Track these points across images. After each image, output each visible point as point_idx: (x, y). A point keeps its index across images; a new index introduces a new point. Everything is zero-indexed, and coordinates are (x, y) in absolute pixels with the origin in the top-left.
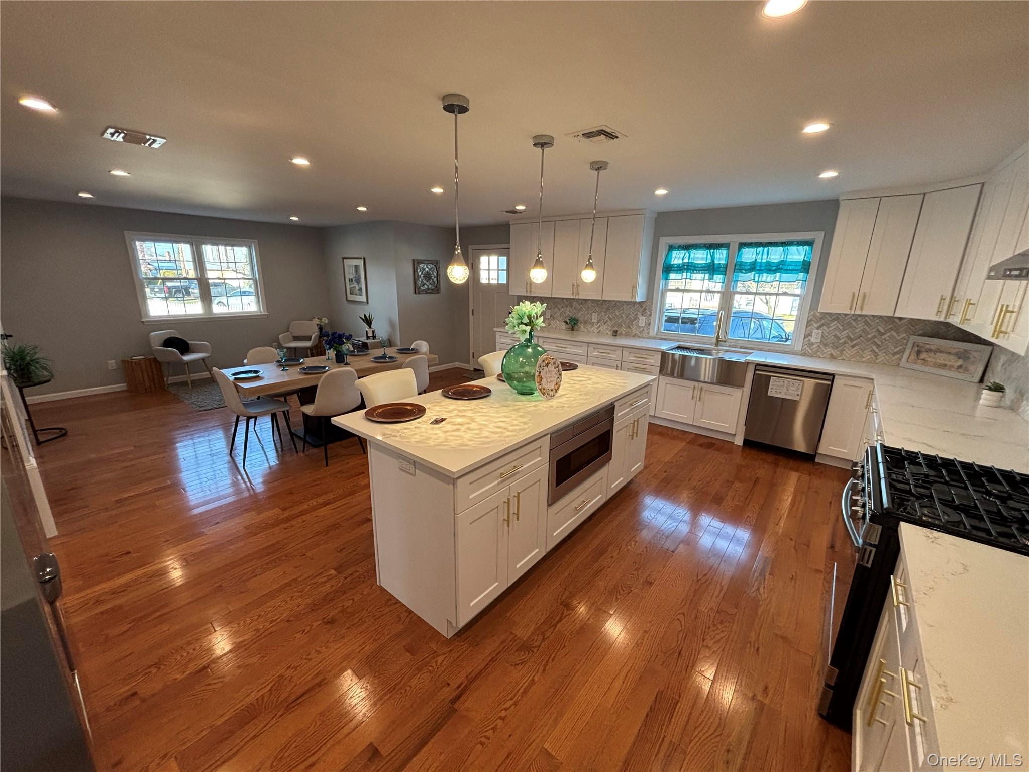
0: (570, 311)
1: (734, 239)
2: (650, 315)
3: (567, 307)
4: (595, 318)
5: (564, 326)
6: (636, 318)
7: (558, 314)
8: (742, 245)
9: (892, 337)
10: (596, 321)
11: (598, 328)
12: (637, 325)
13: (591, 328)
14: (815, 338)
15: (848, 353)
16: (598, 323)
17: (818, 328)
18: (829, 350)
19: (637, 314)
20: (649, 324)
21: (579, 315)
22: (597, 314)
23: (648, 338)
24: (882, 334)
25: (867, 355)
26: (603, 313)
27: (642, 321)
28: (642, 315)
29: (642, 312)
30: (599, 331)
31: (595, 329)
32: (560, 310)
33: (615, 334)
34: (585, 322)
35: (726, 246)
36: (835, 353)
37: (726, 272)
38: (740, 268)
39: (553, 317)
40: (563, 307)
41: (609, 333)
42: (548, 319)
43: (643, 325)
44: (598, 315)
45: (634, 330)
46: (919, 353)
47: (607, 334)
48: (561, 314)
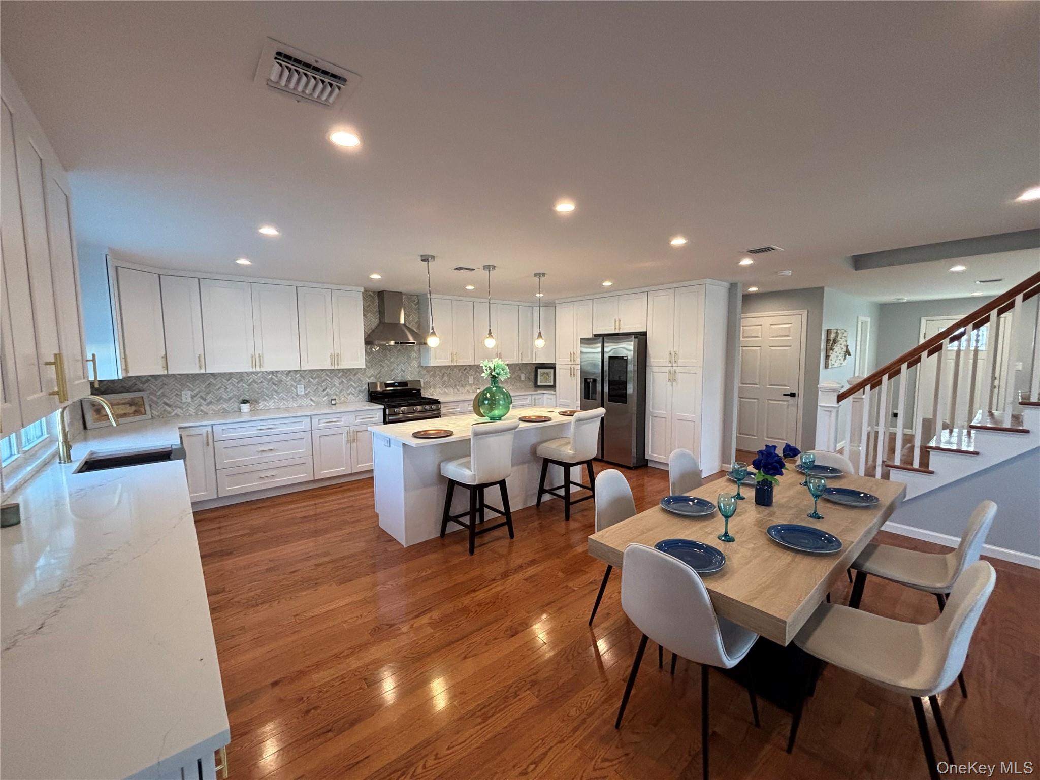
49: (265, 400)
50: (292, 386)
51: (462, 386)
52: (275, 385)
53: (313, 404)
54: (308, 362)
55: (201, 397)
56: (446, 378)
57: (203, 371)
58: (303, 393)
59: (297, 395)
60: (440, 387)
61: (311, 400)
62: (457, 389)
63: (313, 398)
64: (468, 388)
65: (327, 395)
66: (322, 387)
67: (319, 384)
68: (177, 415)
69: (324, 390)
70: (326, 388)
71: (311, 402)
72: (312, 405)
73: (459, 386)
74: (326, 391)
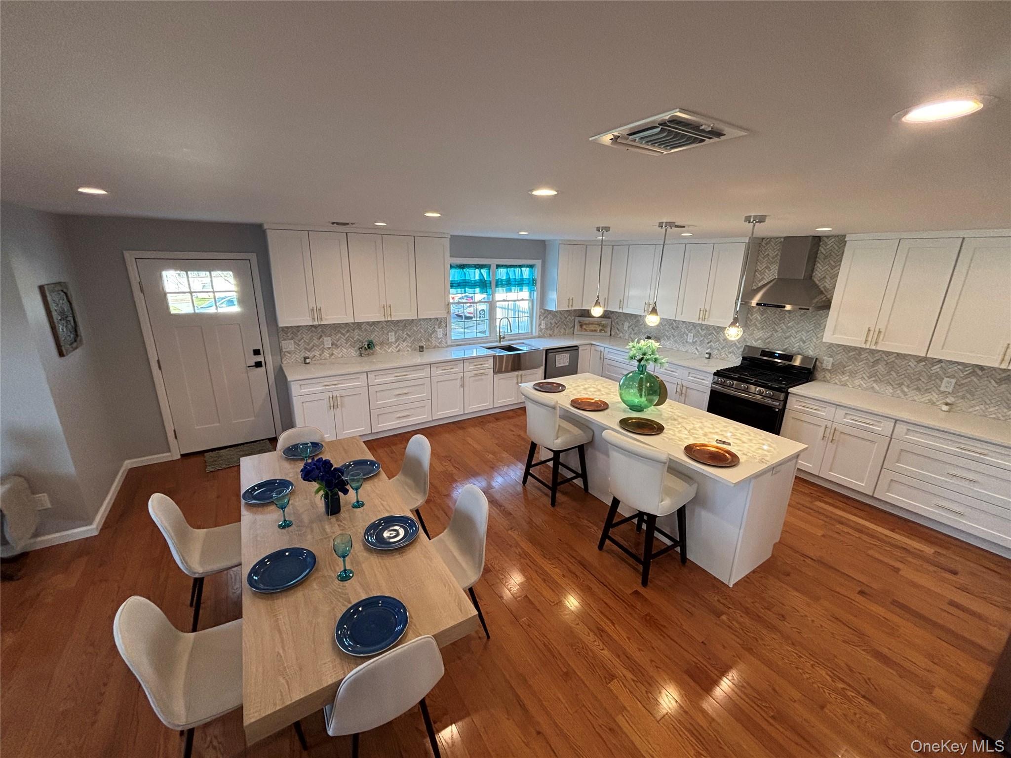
0: (359, 335)
1: (493, 262)
2: (446, 326)
3: (354, 330)
4: (392, 337)
5: (353, 352)
6: (434, 331)
7: (343, 340)
8: (498, 266)
9: (569, 319)
10: (394, 340)
11: (396, 347)
12: (436, 338)
13: (389, 348)
14: (543, 326)
15: (556, 331)
16: (396, 342)
17: (543, 320)
18: (549, 332)
19: (434, 327)
20: (446, 335)
21: (373, 337)
22: (393, 333)
23: (447, 347)
24: (566, 318)
25: (562, 331)
26: (400, 332)
27: (440, 332)
28: (439, 327)
29: (439, 325)
30: (399, 351)
31: (393, 349)
32: (344, 335)
33: (421, 350)
34: (382, 344)
35: (488, 267)
36: (550, 332)
37: (491, 286)
38: (498, 283)
39: (336, 345)
40: (348, 331)
41: (410, 350)
42: (329, 348)
43: (441, 336)
44: (395, 334)
45: (434, 342)
46: (581, 326)
47: (408, 351)
48: (347, 340)
49: (664, 340)
50: (685, 333)
51: (918, 389)
52: (674, 329)
53: (697, 353)
54: (682, 314)
55: (632, 329)
56: (881, 367)
57: (621, 311)
58: (691, 341)
59: (687, 342)
60: (863, 378)
61: (696, 348)
62: (903, 391)
63: (698, 348)
64: (934, 396)
65: (711, 347)
66: (707, 339)
67: (705, 336)
68: (620, 337)
69: (708, 343)
70: (711, 341)
71: (696, 352)
72: (695, 354)
73: (908, 386)
74: (710, 344)
